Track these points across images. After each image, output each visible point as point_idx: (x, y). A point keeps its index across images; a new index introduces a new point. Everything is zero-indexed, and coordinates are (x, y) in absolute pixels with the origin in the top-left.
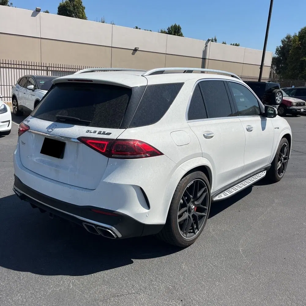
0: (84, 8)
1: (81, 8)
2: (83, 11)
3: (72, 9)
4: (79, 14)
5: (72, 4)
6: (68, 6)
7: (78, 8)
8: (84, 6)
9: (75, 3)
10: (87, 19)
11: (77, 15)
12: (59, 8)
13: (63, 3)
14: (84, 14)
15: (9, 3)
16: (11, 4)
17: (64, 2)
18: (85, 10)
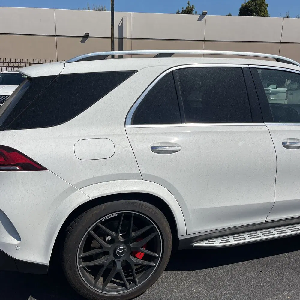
0: (267, 5)
1: (263, 6)
2: (266, 9)
3: (253, 8)
4: (261, 12)
5: (255, 4)
6: (250, 6)
7: (260, 6)
8: (267, 4)
9: (258, 2)
10: (269, 16)
11: (258, 13)
12: (240, 10)
13: (245, 3)
14: (266, 12)
15: (194, 12)
16: (196, 12)
17: (247, 2)
18: (267, 8)
